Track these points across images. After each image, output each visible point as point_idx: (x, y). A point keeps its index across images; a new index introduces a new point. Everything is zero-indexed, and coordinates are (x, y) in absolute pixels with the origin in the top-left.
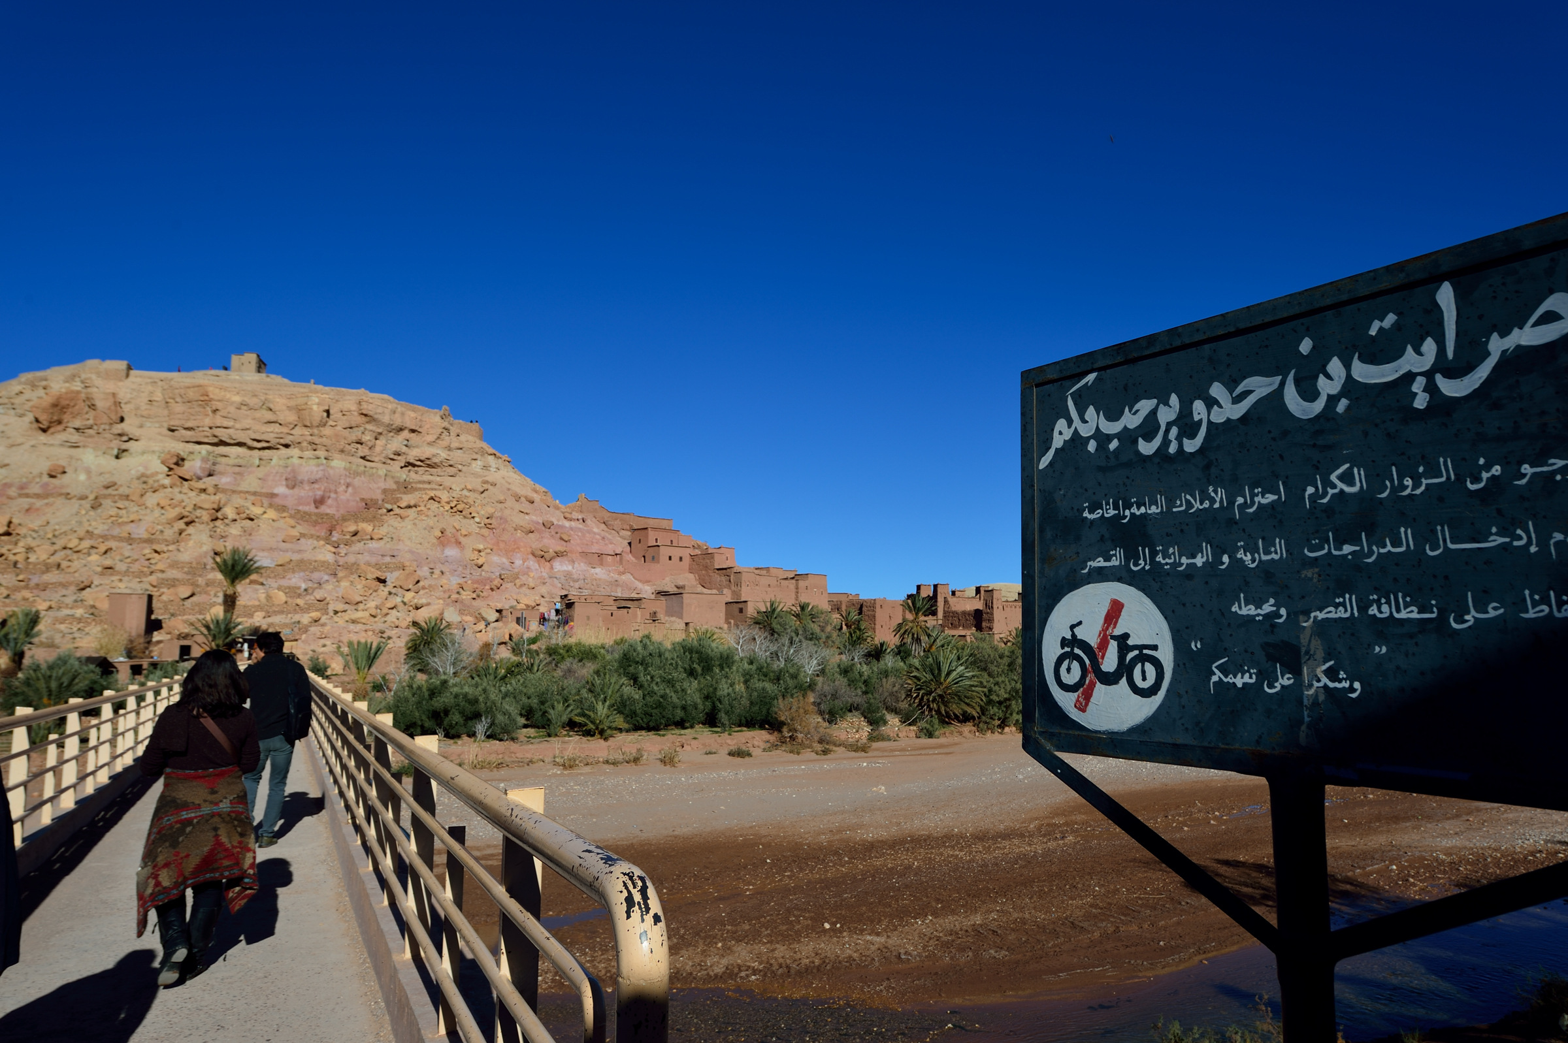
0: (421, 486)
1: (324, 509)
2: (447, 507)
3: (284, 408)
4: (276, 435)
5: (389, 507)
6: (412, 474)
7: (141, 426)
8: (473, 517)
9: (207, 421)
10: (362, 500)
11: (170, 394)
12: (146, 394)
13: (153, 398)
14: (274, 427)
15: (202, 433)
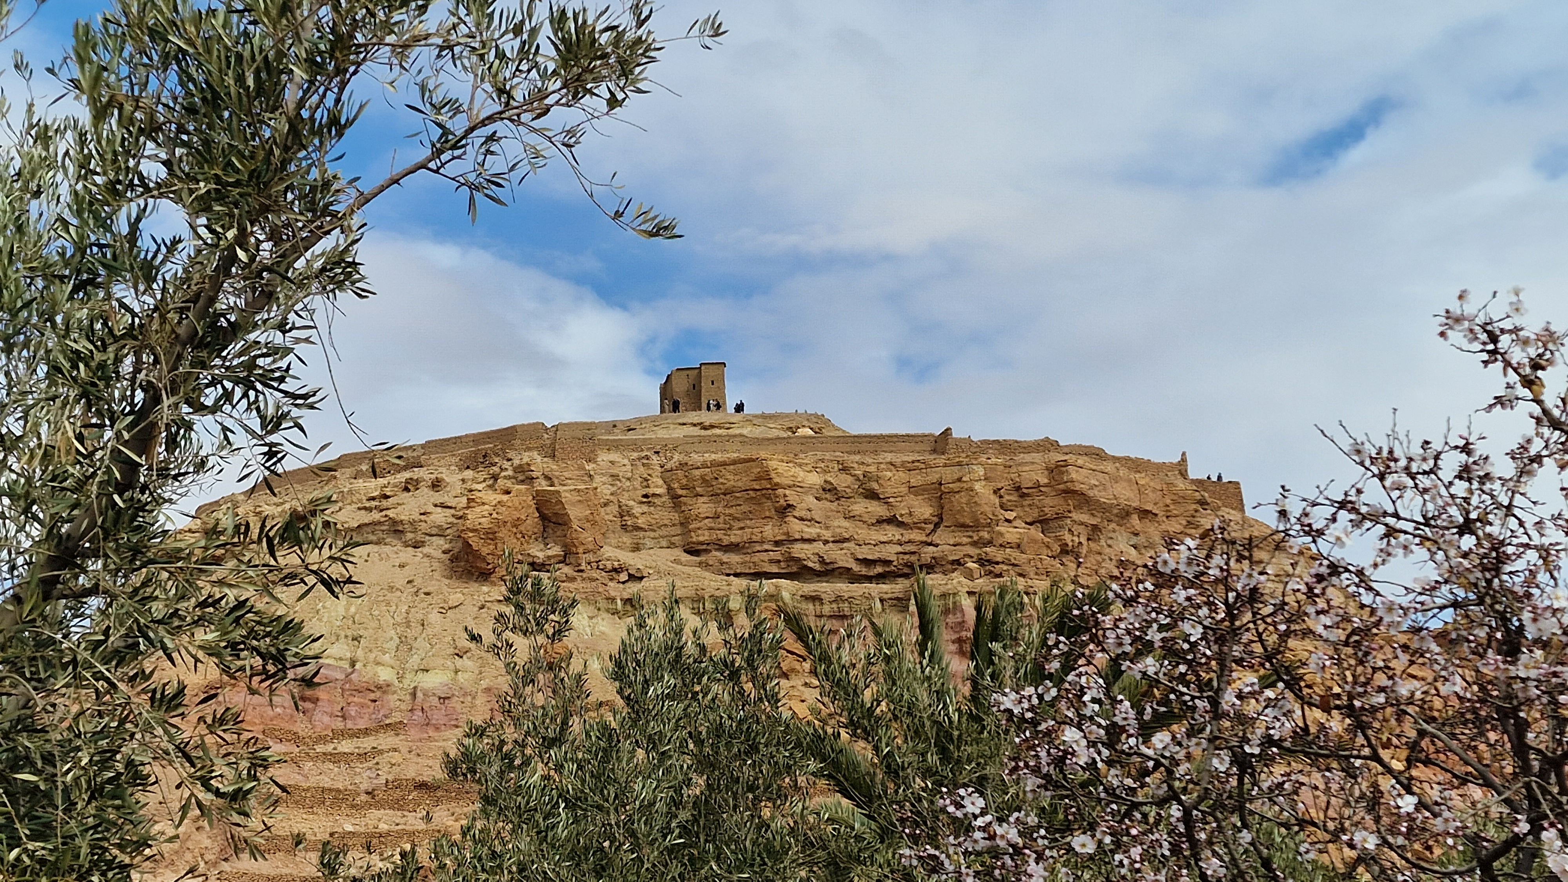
3: (904, 489)
4: (899, 549)
7: (636, 548)
9: (770, 531)
11: (684, 481)
12: (637, 484)
13: (651, 491)
14: (892, 533)
15: (765, 556)
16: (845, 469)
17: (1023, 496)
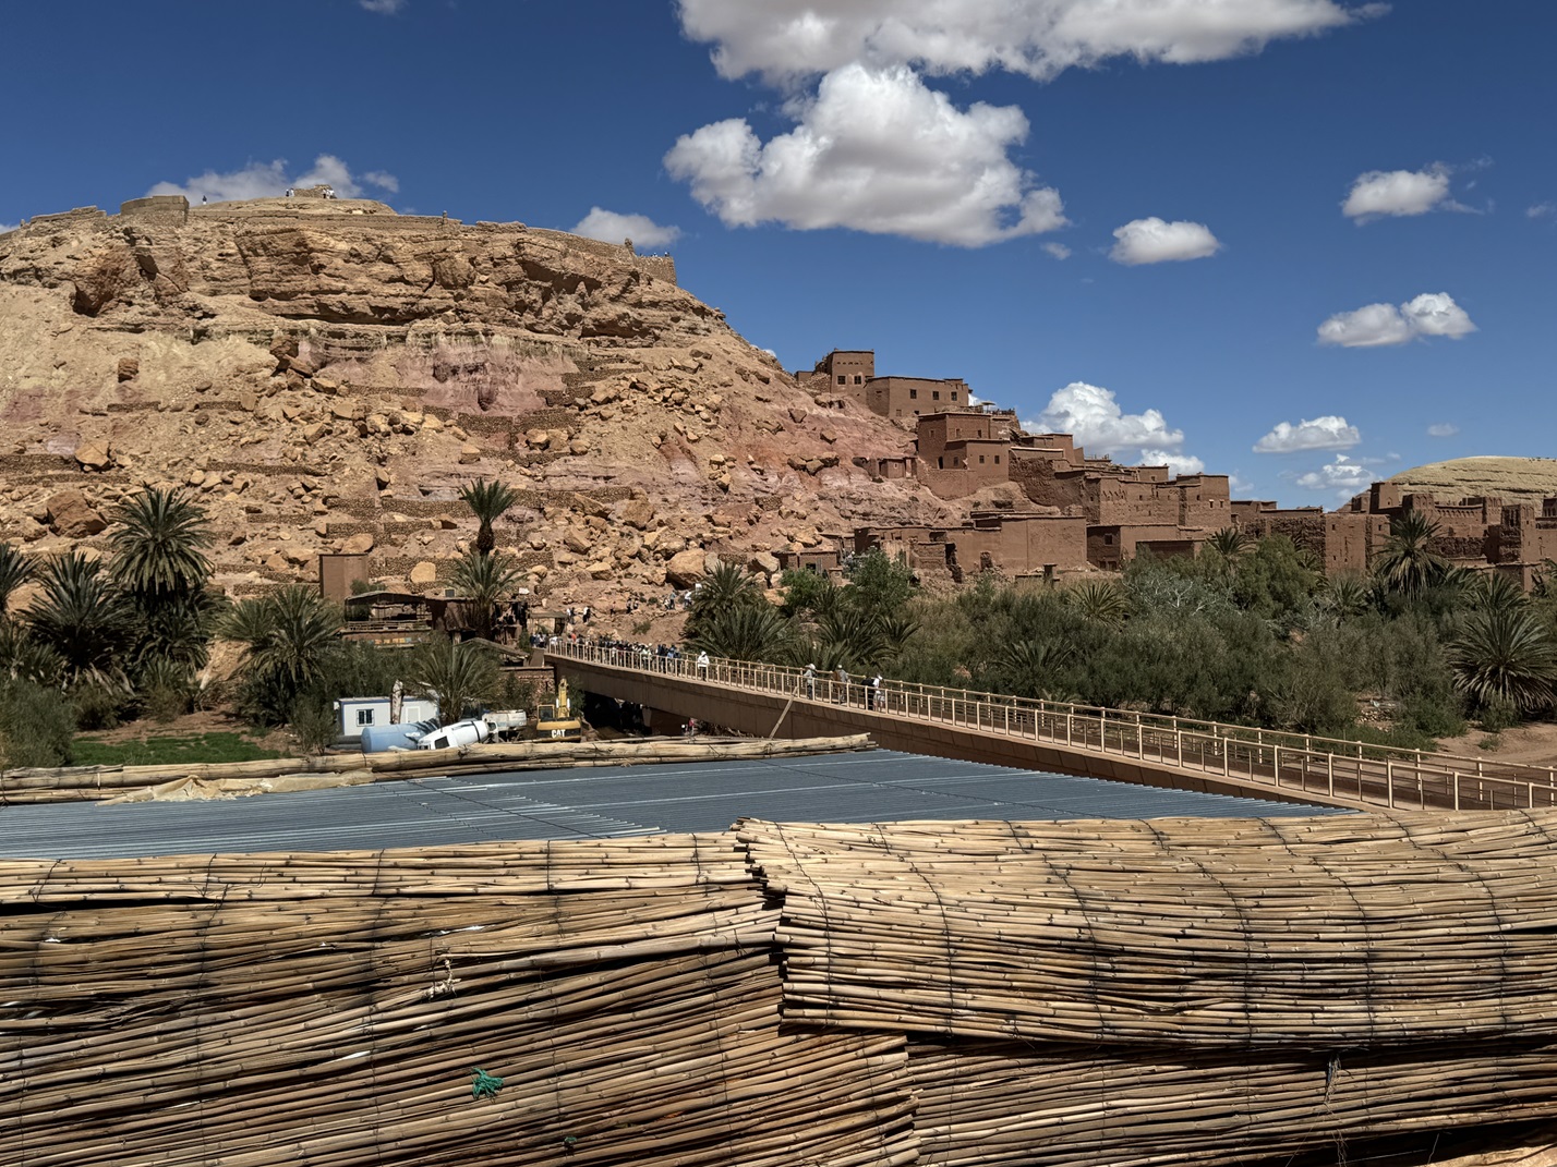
0: (612, 366)
1: (494, 412)
2: (659, 400)
4: (404, 300)
5: (581, 401)
6: (594, 349)
7: (214, 293)
8: (698, 412)
9: (308, 284)
10: (541, 393)
11: (249, 245)
12: (214, 245)
13: (225, 251)
14: (401, 288)
15: (303, 302)
16: (368, 240)
17: (495, 265)
